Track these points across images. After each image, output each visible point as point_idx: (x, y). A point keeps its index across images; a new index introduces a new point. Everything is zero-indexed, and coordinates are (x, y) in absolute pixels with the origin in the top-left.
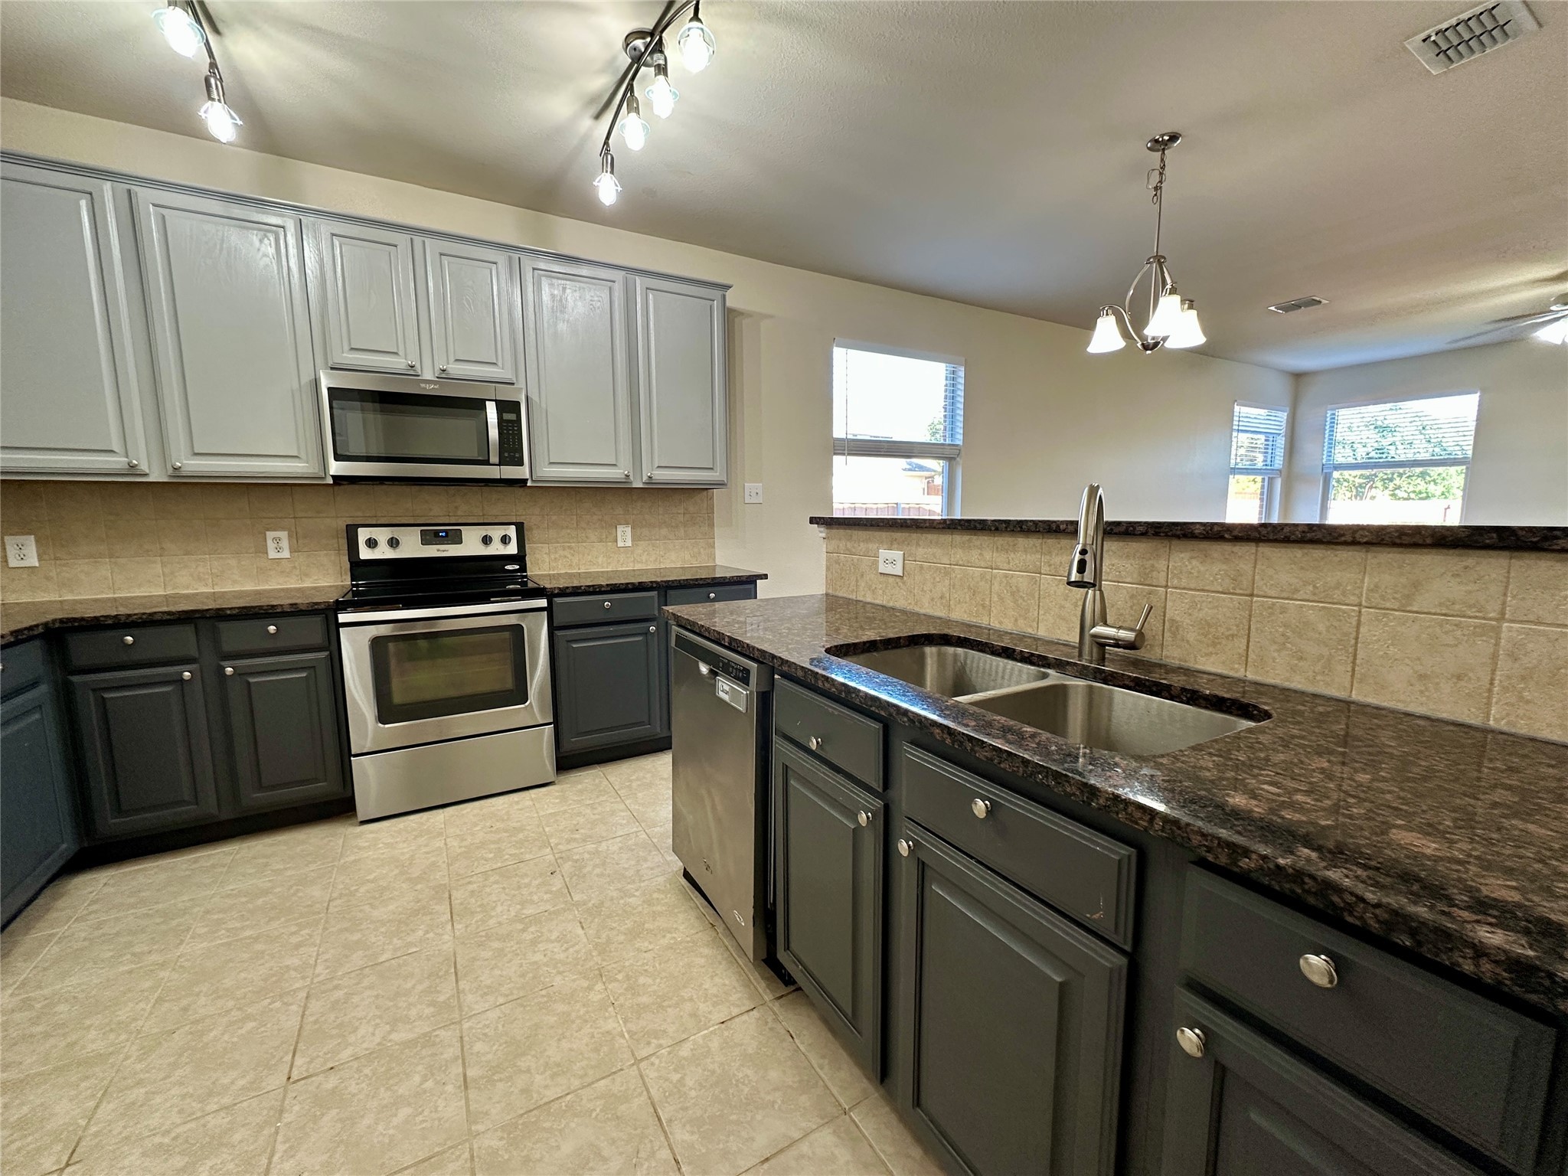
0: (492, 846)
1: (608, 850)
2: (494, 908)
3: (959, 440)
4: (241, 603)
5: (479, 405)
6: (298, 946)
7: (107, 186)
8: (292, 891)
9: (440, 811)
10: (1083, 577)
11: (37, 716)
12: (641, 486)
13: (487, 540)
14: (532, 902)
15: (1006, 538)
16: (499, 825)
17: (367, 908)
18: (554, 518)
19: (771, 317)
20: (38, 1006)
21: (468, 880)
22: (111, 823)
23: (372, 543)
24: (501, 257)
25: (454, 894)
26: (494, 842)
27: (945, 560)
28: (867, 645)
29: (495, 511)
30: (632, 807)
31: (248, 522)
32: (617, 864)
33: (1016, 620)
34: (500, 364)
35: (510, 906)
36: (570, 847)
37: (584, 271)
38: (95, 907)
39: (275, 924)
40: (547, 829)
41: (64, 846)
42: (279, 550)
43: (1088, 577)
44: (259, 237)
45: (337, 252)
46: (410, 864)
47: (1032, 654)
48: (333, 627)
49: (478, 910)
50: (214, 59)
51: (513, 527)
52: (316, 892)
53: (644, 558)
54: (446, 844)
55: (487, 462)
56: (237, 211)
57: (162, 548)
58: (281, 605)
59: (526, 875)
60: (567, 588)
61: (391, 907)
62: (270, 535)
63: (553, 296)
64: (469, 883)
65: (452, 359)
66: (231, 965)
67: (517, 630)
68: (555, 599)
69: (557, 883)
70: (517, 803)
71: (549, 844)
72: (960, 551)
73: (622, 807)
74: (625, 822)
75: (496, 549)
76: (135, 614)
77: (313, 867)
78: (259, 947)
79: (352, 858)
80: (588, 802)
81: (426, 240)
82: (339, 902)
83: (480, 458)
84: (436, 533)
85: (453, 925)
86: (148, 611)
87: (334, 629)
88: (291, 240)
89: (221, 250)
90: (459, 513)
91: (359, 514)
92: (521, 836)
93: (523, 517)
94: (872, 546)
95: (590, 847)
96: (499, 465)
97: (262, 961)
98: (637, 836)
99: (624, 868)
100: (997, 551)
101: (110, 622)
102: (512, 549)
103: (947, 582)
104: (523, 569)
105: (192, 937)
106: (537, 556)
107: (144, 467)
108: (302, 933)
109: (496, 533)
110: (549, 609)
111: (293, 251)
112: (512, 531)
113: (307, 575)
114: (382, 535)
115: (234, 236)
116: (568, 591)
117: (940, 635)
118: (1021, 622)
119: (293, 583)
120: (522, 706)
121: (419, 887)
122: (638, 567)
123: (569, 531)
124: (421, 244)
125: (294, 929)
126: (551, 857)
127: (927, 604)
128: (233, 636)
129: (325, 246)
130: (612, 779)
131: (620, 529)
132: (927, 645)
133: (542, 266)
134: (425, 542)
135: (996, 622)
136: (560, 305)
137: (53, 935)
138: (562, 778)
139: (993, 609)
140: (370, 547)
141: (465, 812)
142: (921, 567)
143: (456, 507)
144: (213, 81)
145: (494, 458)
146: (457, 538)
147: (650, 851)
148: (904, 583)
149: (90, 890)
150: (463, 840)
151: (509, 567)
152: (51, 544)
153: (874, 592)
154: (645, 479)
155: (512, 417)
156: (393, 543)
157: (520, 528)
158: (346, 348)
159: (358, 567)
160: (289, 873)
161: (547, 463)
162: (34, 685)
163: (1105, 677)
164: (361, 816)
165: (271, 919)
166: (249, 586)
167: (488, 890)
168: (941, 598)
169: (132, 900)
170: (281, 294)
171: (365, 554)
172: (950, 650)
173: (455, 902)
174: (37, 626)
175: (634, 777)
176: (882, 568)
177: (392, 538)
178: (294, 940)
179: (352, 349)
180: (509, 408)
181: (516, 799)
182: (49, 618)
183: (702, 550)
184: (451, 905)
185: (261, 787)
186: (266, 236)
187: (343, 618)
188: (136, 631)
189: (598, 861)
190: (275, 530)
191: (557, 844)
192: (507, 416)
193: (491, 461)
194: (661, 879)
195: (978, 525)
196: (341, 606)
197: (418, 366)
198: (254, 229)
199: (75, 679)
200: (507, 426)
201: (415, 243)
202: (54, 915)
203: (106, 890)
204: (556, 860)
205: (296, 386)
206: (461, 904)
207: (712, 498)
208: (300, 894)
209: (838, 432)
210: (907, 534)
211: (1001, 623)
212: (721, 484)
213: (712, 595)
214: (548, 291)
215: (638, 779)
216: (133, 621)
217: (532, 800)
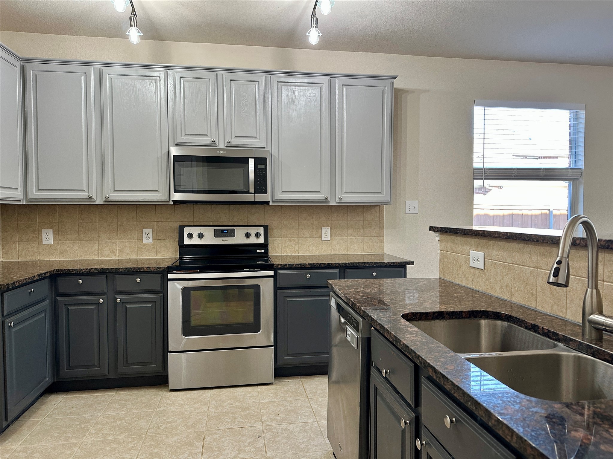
0: (231, 415)
1: (293, 429)
2: (224, 450)
3: (581, 165)
4: (128, 266)
5: (245, 161)
6: (131, 449)
7: (92, 69)
8: (133, 421)
9: (209, 391)
10: (557, 280)
11: (43, 315)
12: (335, 204)
13: (248, 235)
14: (244, 451)
15: (545, 247)
16: (237, 404)
17: (164, 436)
18: (286, 223)
19: (428, 91)
20: (29, 452)
21: (215, 431)
22: (66, 372)
23: (190, 236)
24: (261, 78)
25: (206, 437)
26: (233, 413)
27: (509, 260)
28: (437, 314)
29: (254, 219)
30: (314, 406)
31: (135, 223)
32: (297, 439)
33: (552, 306)
34: (258, 137)
35: (232, 451)
36: (272, 424)
37: (306, 80)
38: (55, 411)
39: (123, 436)
40: (262, 411)
41: (47, 379)
42: (148, 238)
43: (561, 279)
44: (149, 83)
45: (182, 85)
46: (189, 417)
47: (549, 331)
48: (165, 280)
49: (216, 449)
50: (134, 8)
51: (262, 228)
52: (143, 423)
53: (337, 248)
54: (208, 410)
55: (248, 192)
56: (141, 72)
57: (99, 236)
58: (143, 268)
59: (245, 435)
60: (286, 265)
61: (175, 438)
62: (145, 230)
63: (288, 96)
64: (215, 433)
65: (233, 136)
66: (101, 451)
67: (257, 287)
68: (279, 271)
69: (260, 444)
70: (250, 393)
71: (262, 419)
72: (518, 254)
73: (308, 405)
74: (307, 414)
75: (253, 240)
76: (84, 269)
77: (145, 410)
78: (115, 445)
79: (163, 409)
80: (289, 399)
81: (224, 73)
82: (152, 430)
83: (245, 190)
84: (222, 231)
85: (202, 455)
86: (89, 268)
87: (165, 281)
88: (163, 82)
89: (133, 92)
90: (235, 219)
91: (186, 220)
92: (247, 412)
93: (269, 222)
94: (467, 248)
95: (284, 426)
96: (254, 194)
97: (113, 453)
98: (312, 424)
99: (300, 442)
100: (540, 256)
101: (74, 272)
102: (261, 241)
103: (510, 276)
104: (267, 252)
105: (89, 434)
106: (275, 245)
107: (94, 198)
108: (133, 443)
109: (253, 231)
110: (275, 277)
111: (163, 88)
112: (261, 230)
113: (159, 252)
114: (195, 231)
115: (138, 83)
116: (286, 267)
117: (494, 312)
118: (555, 308)
119: (152, 256)
120: (257, 333)
121: (190, 430)
122: (334, 253)
123: (293, 230)
124: (221, 76)
125: (130, 440)
126: (260, 428)
127: (498, 290)
128: (122, 283)
129: (177, 82)
130: (306, 386)
131: (324, 229)
132: (484, 318)
133: (283, 79)
134: (216, 235)
135: (540, 306)
136: (292, 100)
137: (38, 421)
138: (277, 381)
139: (538, 297)
140: (189, 238)
141: (221, 393)
142: (495, 264)
143: (234, 216)
144: (132, 18)
145: (252, 190)
146: (232, 234)
147: (318, 435)
148: (485, 274)
149: (55, 403)
150: (217, 409)
151: (259, 251)
152: (59, 233)
153: (467, 279)
154: (337, 200)
155: (262, 166)
156: (201, 236)
157: (266, 228)
158: (183, 134)
159: (184, 249)
160: (134, 411)
161: (281, 191)
162: (44, 300)
163: (594, 352)
164: (171, 386)
165: (122, 433)
166: (133, 257)
167: (223, 439)
168: (507, 286)
169: (69, 411)
170: (156, 110)
171: (187, 241)
172: (499, 323)
173: (206, 443)
174: (47, 272)
175: (319, 388)
176: (471, 264)
177: (200, 233)
178: (130, 445)
179: (186, 134)
180: (261, 162)
181: (250, 390)
182: (52, 269)
183: (375, 244)
184: (203, 443)
185: (127, 364)
186: (152, 82)
187: (170, 276)
188: (83, 277)
189: (286, 435)
190: (147, 228)
191: (265, 421)
192: (260, 166)
193: (250, 191)
194: (319, 453)
195: (526, 238)
196: (170, 270)
197: (217, 141)
198: (147, 79)
199: (59, 298)
200: (259, 172)
201: (218, 76)
202: (40, 412)
203: (60, 404)
204: (263, 430)
205: (159, 155)
206: (209, 444)
207: (383, 210)
208: (136, 423)
209: (477, 163)
210: (487, 241)
211: (543, 307)
212: (387, 202)
213: (375, 274)
214: (285, 92)
215: (321, 389)
216: (83, 273)
217: (258, 392)
